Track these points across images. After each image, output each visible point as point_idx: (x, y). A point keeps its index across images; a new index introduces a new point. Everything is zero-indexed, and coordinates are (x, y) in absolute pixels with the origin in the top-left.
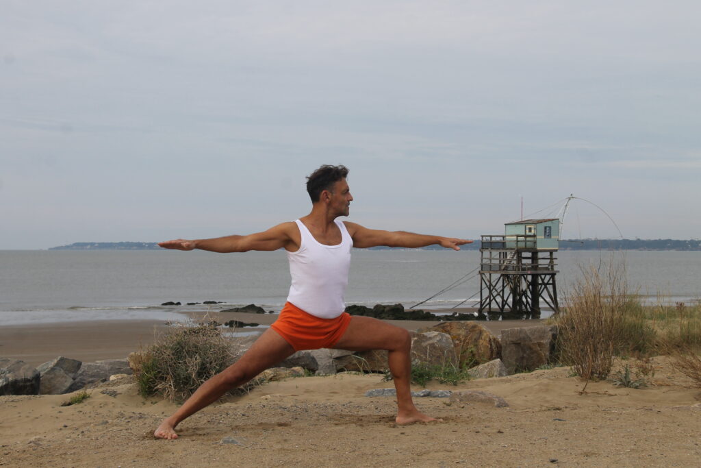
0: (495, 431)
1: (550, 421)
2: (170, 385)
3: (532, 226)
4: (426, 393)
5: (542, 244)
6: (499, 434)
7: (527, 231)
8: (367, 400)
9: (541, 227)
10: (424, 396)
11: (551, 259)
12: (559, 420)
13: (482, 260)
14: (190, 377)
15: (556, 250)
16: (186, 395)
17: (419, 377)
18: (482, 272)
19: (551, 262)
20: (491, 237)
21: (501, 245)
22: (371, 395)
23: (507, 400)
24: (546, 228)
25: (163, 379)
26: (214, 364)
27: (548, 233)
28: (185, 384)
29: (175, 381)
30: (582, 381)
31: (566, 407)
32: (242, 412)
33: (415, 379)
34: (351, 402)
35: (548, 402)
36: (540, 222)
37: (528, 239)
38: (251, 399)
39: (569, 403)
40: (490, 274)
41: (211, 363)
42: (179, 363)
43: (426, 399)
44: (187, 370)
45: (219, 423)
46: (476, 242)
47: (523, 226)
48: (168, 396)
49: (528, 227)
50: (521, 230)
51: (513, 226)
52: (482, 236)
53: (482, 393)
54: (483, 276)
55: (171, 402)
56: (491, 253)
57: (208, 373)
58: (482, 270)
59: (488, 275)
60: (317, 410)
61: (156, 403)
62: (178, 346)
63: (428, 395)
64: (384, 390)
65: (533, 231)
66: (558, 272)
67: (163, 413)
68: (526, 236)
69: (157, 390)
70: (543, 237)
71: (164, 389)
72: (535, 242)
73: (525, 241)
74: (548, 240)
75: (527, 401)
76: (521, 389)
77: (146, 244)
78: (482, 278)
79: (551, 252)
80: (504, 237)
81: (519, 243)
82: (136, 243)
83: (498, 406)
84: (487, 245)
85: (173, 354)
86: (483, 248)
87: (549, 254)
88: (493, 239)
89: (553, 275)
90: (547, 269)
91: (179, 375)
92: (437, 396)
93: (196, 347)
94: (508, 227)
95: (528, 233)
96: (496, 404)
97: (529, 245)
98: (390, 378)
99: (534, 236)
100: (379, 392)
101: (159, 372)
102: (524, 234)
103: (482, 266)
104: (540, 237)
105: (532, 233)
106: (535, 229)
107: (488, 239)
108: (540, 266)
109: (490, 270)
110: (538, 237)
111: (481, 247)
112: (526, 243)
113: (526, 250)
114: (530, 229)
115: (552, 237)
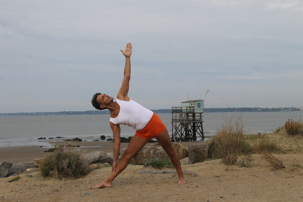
0: (195, 186)
1: (216, 181)
2: (56, 172)
3: (193, 103)
4: (163, 172)
5: (197, 110)
6: (197, 187)
7: (191, 105)
8: (139, 175)
9: (196, 103)
10: (163, 173)
11: (201, 116)
12: (220, 181)
13: (172, 117)
14: (64, 168)
15: (202, 113)
16: (62, 176)
17: (159, 165)
20: (176, 108)
21: (180, 111)
22: (141, 173)
23: (197, 173)
24: (198, 104)
25: (52, 169)
26: (74, 162)
27: (199, 106)
28: (62, 171)
29: (57, 170)
30: (226, 165)
31: (221, 176)
32: (89, 182)
33: (157, 166)
34: (133, 176)
35: (213, 174)
36: (196, 101)
37: (191, 108)
38: (90, 177)
39: (222, 174)
40: (176, 123)
41: (73, 162)
42: (59, 162)
43: (163, 174)
44: (63, 165)
45: (80, 187)
46: (169, 110)
47: (189, 103)
48: (55, 176)
49: (191, 103)
50: (188, 105)
51: (185, 103)
52: (173, 108)
53: (187, 171)
54: (173, 124)
55: (56, 179)
56: (176, 114)
57: (72, 166)
58: (172, 121)
59: (175, 123)
60: (120, 180)
61: (50, 179)
62: (58, 155)
63: (164, 173)
64: (146, 171)
65: (193, 105)
66: (203, 121)
67: (54, 183)
68: (190, 107)
69: (50, 174)
70: (197, 107)
71: (53, 174)
72: (194, 110)
73: (190, 109)
74: (199, 109)
75: (205, 174)
76: (202, 169)
77: (29, 113)
78: (173, 125)
80: (181, 108)
81: (187, 110)
82: (25, 113)
83: (194, 176)
84: (174, 111)
85: (56, 159)
86: (173, 112)
87: (199, 114)
88: (177, 108)
89: (201, 123)
90: (199, 120)
91: (59, 167)
92: (168, 173)
93: (66, 155)
94: (183, 103)
95: (191, 106)
96: (193, 175)
97: (192, 111)
98: (146, 166)
99: (194, 107)
100: (144, 172)
101: (51, 166)
103: (173, 120)
104: (196, 107)
105: (193, 106)
106: (194, 104)
107: (175, 109)
108: (196, 119)
109: (176, 121)
110: (195, 107)
111: (172, 112)
112: (190, 110)
113: (190, 113)
114: (192, 104)
115: (201, 107)
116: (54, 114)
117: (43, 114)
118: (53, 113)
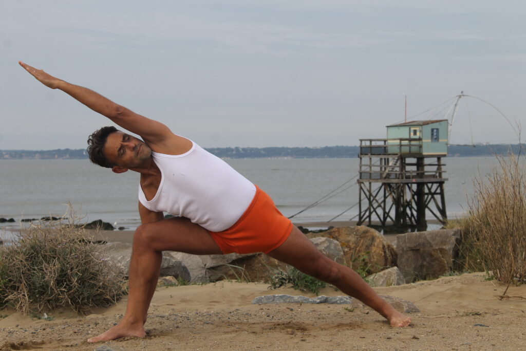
0: (409, 337)
1: (471, 326)
2: (24, 295)
3: (417, 129)
4: (322, 300)
5: (429, 148)
6: (415, 340)
7: (412, 134)
8: (256, 308)
9: (427, 129)
10: (321, 302)
11: (439, 165)
12: (481, 325)
13: (361, 167)
14: (47, 286)
15: (445, 156)
16: (42, 307)
17: (311, 283)
18: (361, 181)
19: (439, 169)
20: (371, 141)
21: (382, 151)
22: (259, 302)
23: (416, 305)
24: (432, 130)
25: (15, 288)
26: (75, 270)
27: (435, 136)
28: (42, 293)
29: (29, 291)
30: (501, 285)
31: (486, 313)
32: (114, 322)
33: (306, 286)
34: (237, 310)
35: (463, 307)
36: (426, 123)
37: (413, 143)
38: (120, 310)
39: (489, 309)
40: (370, 183)
41: (72, 269)
42: (34, 269)
43: (323, 306)
44: (44, 278)
45: (88, 334)
47: (407, 129)
48: (21, 308)
49: (412, 129)
50: (404, 133)
51: (396, 129)
52: (361, 141)
53: (388, 297)
54: (362, 185)
55: (25, 315)
56: (370, 159)
57: (70, 281)
58: (361, 178)
59: (367, 184)
60: (200, 318)
61: (6, 316)
62: (32, 251)
63: (325, 301)
64: (274, 297)
65: (418, 133)
66: (447, 179)
67: (17, 326)
68: (410, 140)
69: (7, 302)
70: (430, 141)
71: (17, 301)
72: (421, 147)
73: (410, 146)
74: (435, 144)
75: (439, 306)
76: (431, 295)
78: (361, 188)
79: (439, 158)
80: (385, 141)
81: (402, 147)
83: (408, 312)
84: (366, 151)
85: (26, 260)
86: (361, 154)
87: (436, 159)
88: (374, 143)
89: (441, 184)
90: (434, 176)
91: (34, 283)
92: (335, 303)
93: (54, 251)
94: (390, 129)
95: (412, 136)
96: (405, 309)
97: (414, 150)
98: (277, 285)
99: (420, 139)
100: (269, 298)
101: (10, 281)
102: (407, 137)
103: (361, 173)
104: (427, 141)
105: (417, 136)
106: (420, 131)
107: (368, 143)
108: (426, 174)
109: (370, 178)
110: (424, 141)
111: (359, 152)
112: (410, 148)
113: (411, 155)
114: (415, 132)
115: (440, 140)
116: (37, 155)
117: (6, 156)
118: (36, 152)
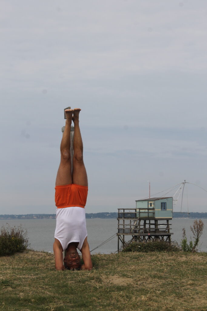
3: (152, 202)
5: (159, 214)
7: (149, 205)
9: (158, 203)
11: (168, 225)
13: (119, 226)
15: (171, 219)
18: (119, 234)
19: (168, 227)
20: (124, 210)
21: (133, 216)
24: (162, 203)
27: (164, 206)
36: (158, 199)
37: (150, 211)
40: (124, 236)
46: (115, 213)
47: (147, 202)
49: (150, 203)
50: (145, 205)
51: (141, 202)
52: (119, 209)
54: (120, 236)
56: (124, 221)
58: (119, 232)
59: (122, 236)
65: (152, 205)
66: (173, 234)
68: (148, 209)
70: (160, 210)
72: (154, 213)
73: (148, 213)
74: (164, 212)
78: (119, 238)
79: (168, 220)
80: (136, 210)
81: (141, 214)
84: (122, 215)
86: (119, 218)
88: (126, 211)
89: (169, 236)
90: (164, 231)
94: (138, 203)
95: (150, 207)
97: (151, 215)
99: (153, 209)
102: (147, 207)
103: (119, 229)
104: (158, 210)
105: (152, 207)
106: (154, 204)
107: (122, 211)
108: (160, 230)
109: (124, 233)
110: (155, 210)
111: (118, 216)
112: (148, 214)
113: (150, 219)
114: (151, 204)
115: (167, 210)
